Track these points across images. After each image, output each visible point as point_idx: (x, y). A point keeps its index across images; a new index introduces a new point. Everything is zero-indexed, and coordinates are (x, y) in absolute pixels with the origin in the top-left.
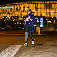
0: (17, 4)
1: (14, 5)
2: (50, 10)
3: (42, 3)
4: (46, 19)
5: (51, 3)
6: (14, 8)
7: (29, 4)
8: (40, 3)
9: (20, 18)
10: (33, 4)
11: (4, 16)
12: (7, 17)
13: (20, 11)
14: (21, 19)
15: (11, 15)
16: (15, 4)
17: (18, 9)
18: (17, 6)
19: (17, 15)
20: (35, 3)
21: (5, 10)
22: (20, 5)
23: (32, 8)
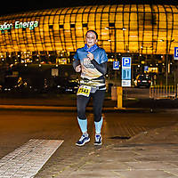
0: (50, 15)
1: (41, 16)
2: (155, 33)
3: (130, 13)
4: (143, 62)
5: (159, 13)
6: (41, 26)
7: (89, 13)
8: (123, 12)
9: (61, 58)
10: (102, 13)
11: (10, 50)
12: (19, 53)
13: (62, 35)
14: (63, 62)
15: (32, 49)
16: (46, 15)
17: (53, 31)
18: (51, 22)
19: (51, 49)
20: (107, 10)
21: (13, 32)
22: (62, 17)
23: (98, 27)
